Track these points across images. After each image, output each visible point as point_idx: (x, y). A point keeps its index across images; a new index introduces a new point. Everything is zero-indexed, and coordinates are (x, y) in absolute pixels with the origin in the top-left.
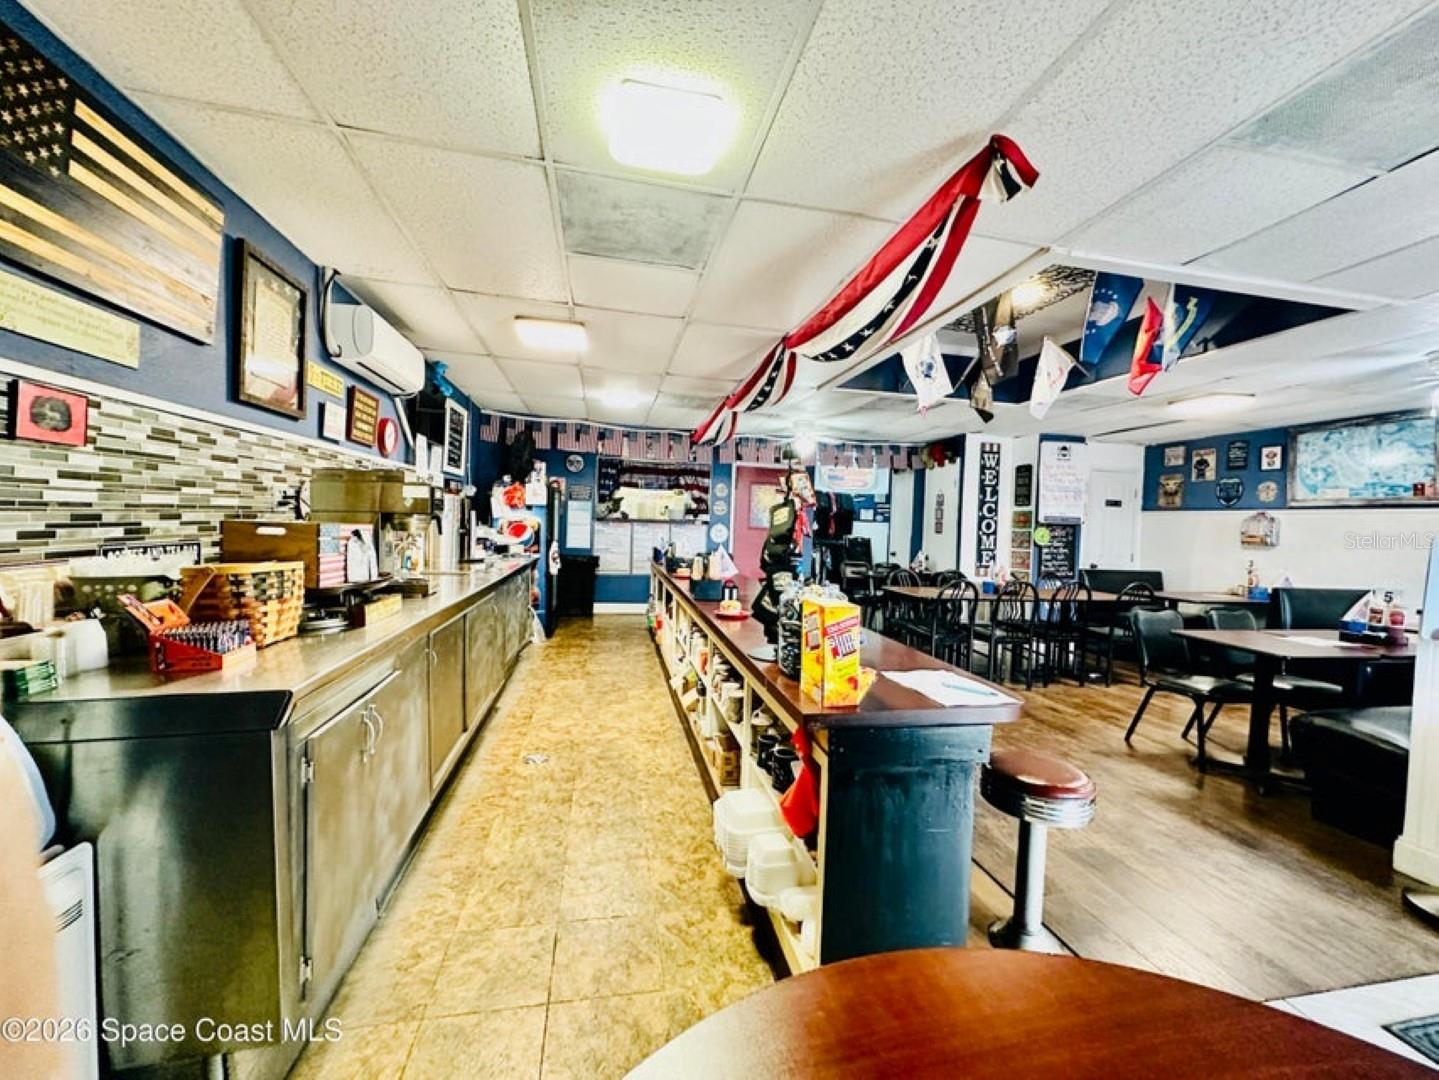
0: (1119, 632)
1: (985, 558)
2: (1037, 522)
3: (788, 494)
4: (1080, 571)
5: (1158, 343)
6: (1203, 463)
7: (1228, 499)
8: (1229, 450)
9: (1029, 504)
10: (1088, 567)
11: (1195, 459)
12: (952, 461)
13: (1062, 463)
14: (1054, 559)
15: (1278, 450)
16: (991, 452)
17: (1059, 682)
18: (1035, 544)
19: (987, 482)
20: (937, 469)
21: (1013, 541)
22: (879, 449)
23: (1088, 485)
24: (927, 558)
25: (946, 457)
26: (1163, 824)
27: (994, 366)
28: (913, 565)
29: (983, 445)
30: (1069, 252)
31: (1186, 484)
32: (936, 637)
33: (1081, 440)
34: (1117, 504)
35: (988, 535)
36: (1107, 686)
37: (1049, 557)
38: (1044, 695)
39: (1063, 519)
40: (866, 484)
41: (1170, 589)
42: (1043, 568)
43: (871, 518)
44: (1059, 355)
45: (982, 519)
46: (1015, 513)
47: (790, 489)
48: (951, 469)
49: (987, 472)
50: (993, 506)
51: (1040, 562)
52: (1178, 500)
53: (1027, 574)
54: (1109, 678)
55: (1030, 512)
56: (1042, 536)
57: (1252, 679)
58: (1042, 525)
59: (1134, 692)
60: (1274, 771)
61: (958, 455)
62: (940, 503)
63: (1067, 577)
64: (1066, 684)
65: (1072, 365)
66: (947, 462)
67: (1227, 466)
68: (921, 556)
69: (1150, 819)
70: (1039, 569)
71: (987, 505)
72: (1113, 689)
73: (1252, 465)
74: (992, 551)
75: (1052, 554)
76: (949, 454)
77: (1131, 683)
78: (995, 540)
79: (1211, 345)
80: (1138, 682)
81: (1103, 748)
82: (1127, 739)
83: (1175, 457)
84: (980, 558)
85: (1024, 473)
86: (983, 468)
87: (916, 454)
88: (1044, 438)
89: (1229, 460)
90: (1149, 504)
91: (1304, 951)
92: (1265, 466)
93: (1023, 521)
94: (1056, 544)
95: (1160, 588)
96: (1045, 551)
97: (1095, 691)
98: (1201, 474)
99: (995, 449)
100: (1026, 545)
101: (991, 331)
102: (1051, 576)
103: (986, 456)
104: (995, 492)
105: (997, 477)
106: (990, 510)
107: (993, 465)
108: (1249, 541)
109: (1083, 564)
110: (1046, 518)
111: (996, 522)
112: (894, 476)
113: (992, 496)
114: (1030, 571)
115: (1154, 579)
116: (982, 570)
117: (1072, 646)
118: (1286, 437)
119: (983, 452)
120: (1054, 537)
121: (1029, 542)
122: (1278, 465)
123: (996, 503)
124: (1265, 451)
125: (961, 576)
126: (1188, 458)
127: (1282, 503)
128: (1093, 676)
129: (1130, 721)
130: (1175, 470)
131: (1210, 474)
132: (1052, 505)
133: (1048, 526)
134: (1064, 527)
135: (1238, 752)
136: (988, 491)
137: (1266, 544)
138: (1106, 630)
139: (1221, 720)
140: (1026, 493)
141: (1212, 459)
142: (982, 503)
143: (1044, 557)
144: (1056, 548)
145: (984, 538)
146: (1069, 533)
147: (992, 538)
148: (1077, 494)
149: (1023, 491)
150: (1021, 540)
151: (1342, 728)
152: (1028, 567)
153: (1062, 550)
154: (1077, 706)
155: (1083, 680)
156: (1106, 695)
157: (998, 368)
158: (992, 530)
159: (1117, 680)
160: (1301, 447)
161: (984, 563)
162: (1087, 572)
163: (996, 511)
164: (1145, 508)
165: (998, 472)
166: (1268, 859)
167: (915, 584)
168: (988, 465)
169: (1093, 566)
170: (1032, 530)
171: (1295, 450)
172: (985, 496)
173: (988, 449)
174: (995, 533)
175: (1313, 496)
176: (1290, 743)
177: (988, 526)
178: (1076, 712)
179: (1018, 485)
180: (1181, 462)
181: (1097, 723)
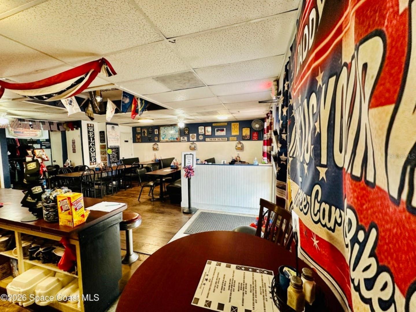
0: (132, 174)
1: (93, 159)
2: (108, 148)
3: (34, 157)
4: (121, 160)
5: (137, 108)
6: (144, 132)
7: (150, 140)
8: (149, 129)
9: (105, 142)
10: (122, 159)
11: (143, 131)
12: (77, 129)
13: (113, 131)
14: (114, 157)
15: (157, 130)
16: (91, 127)
17: (120, 191)
18: (108, 154)
19: (90, 136)
20: (71, 131)
21: (101, 153)
22: (43, 123)
23: (120, 137)
24: (71, 161)
25: (75, 128)
26: (149, 216)
27: (97, 108)
28: (65, 164)
29: (88, 124)
30: (119, 86)
31: (141, 137)
32: (82, 188)
33: (117, 125)
34: (127, 141)
35: (93, 152)
36: (131, 188)
37: (112, 157)
38: (117, 196)
39: (115, 146)
40: (36, 135)
41: (141, 161)
42: (111, 160)
43: (40, 148)
44: (112, 105)
45: (90, 147)
46: (101, 145)
47: (34, 155)
48: (77, 132)
49: (90, 133)
50: (93, 143)
51: (110, 159)
52: (140, 140)
53: (106, 163)
54: (131, 186)
55: (106, 145)
56: (110, 151)
57: (159, 180)
58: (109, 148)
59: (137, 188)
60: (164, 197)
61: (79, 127)
62: (74, 143)
63: (117, 162)
64: (121, 191)
65: (116, 107)
66: (75, 129)
67: (149, 133)
68: (68, 161)
69: (147, 216)
70: (110, 161)
71: (91, 143)
72: (133, 189)
73: (153, 133)
74: (95, 157)
75: (113, 156)
76: (76, 126)
77: (136, 186)
78: (95, 153)
79: (146, 110)
80: (137, 185)
81: (134, 204)
82: (139, 200)
83: (139, 130)
84: (91, 160)
85: (102, 134)
86: (89, 132)
87: (61, 125)
88: (107, 123)
89: (149, 132)
90: (134, 141)
91: (173, 228)
92: (155, 133)
93: (103, 147)
94: (114, 153)
95: (139, 162)
96: (111, 155)
97: (129, 191)
98: (144, 134)
99: (92, 126)
100: (105, 154)
101: (95, 97)
102: (113, 163)
103: (89, 128)
104: (93, 139)
105: (94, 134)
106: (92, 145)
107: (92, 131)
108: (154, 149)
109: (121, 158)
110: (110, 146)
111: (95, 148)
112: (51, 132)
113: (93, 140)
114: (107, 162)
115: (137, 160)
116: (92, 163)
117: (121, 181)
118: (158, 127)
119: (88, 126)
120: (113, 152)
121: (106, 153)
122: (157, 133)
123: (94, 142)
124: (155, 130)
125: (85, 166)
126: (141, 130)
127: (159, 141)
128: (127, 186)
129: (139, 195)
130: (139, 133)
131: (146, 135)
132: (111, 143)
133: (111, 148)
134: (115, 148)
135: (158, 195)
136: (91, 139)
137: (157, 150)
138: (130, 174)
139: (155, 189)
140: (103, 139)
141: (146, 131)
142: (90, 143)
143: (111, 157)
144: (114, 154)
145: (92, 153)
146: (117, 150)
147: (94, 153)
148: (118, 139)
149: (103, 138)
150: (103, 153)
151: (173, 186)
152: (106, 160)
153: (115, 155)
154: (125, 196)
155: (125, 188)
156: (131, 191)
157: (98, 108)
158: (94, 150)
159: (133, 186)
160: (161, 130)
161: (92, 161)
162: (122, 160)
163: (94, 145)
164: (134, 142)
165: (94, 133)
166: (166, 214)
167: (69, 172)
168: (90, 131)
169: (123, 158)
170: (107, 150)
171: (160, 130)
172: (90, 140)
173: (89, 125)
174: (95, 151)
175: (163, 140)
176: (166, 190)
177: (93, 150)
178: (126, 197)
179: (101, 137)
180: (140, 131)
181: (131, 199)
